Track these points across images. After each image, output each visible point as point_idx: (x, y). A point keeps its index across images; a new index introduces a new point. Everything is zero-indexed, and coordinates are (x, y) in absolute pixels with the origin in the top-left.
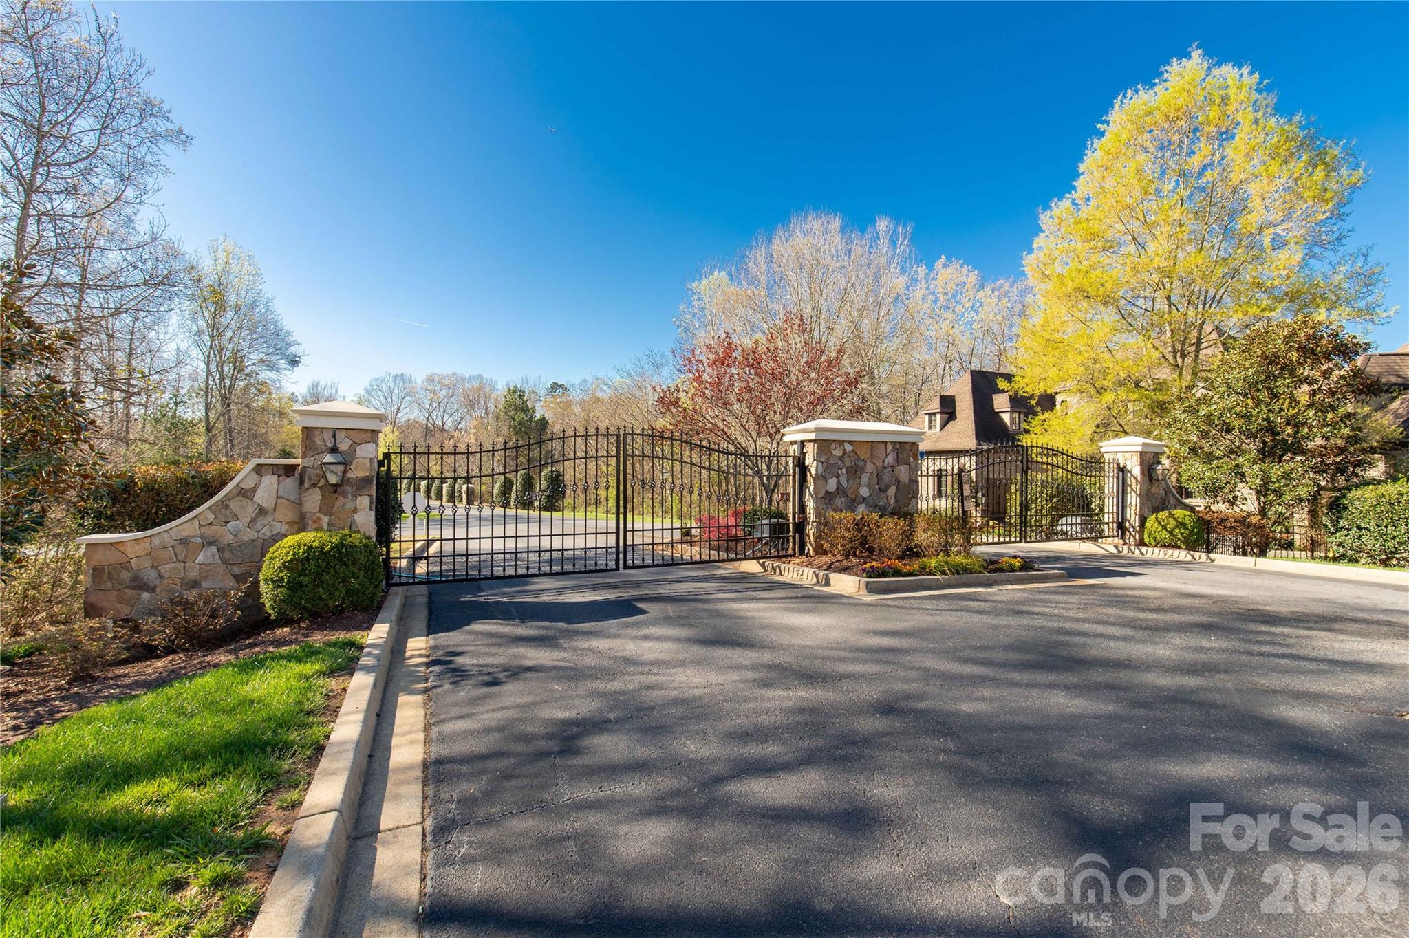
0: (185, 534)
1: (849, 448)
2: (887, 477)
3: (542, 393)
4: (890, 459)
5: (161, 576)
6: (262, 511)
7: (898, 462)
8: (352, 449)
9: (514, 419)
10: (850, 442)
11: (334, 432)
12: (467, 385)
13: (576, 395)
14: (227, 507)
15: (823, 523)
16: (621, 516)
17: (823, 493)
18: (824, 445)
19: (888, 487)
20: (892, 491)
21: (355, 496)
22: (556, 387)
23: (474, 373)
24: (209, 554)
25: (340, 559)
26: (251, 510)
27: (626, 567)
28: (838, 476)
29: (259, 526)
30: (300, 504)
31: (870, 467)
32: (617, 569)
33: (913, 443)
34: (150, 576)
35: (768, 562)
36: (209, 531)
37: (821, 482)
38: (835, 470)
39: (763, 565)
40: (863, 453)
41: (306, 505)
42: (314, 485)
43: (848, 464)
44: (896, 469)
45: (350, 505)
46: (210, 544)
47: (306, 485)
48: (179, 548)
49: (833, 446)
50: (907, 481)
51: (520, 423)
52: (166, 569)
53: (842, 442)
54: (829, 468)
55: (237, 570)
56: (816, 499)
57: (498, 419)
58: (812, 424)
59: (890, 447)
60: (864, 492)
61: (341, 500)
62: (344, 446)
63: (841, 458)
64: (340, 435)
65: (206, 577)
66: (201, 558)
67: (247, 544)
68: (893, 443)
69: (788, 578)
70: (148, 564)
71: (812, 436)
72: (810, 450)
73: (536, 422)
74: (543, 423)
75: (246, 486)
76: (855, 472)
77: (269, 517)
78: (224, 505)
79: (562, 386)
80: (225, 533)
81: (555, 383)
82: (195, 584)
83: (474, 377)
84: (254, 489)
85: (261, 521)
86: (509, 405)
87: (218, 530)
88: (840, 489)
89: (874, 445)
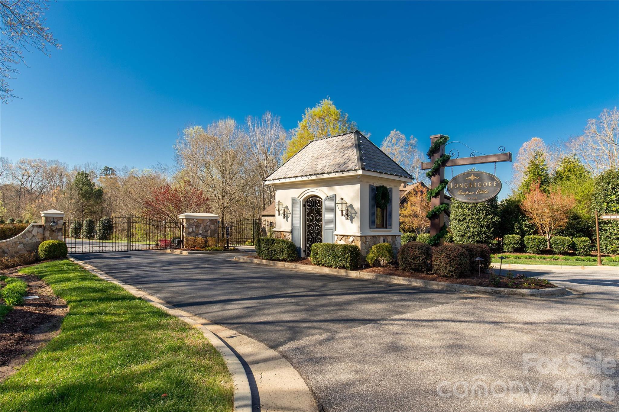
0: (15, 241)
1: (196, 221)
2: (207, 228)
3: (98, 172)
4: (208, 223)
5: (9, 251)
6: (34, 236)
7: (211, 224)
8: (57, 222)
9: (82, 190)
10: (196, 219)
11: (53, 218)
12: (48, 167)
13: (120, 175)
14: (25, 235)
15: (187, 240)
16: (129, 238)
17: (188, 232)
18: (188, 220)
19: (208, 231)
20: (209, 232)
21: (58, 232)
22: (107, 169)
23: (53, 159)
24: (21, 246)
25: (59, 246)
26: (31, 236)
27: (130, 251)
28: (192, 228)
29: (33, 239)
30: (44, 234)
31: (202, 225)
32: (128, 251)
33: (216, 219)
34: (7, 251)
35: (172, 250)
36: (21, 240)
37: (187, 229)
38: (191, 226)
39: (171, 251)
40: (200, 222)
41: (46, 234)
42: (48, 230)
43: (195, 225)
44: (211, 226)
45: (57, 235)
46: (21, 243)
47: (46, 230)
48: (14, 244)
49: (191, 220)
50: (214, 229)
51: (85, 191)
52: (10, 249)
53: (193, 219)
54: (190, 226)
55: (28, 249)
56: (186, 234)
57: (71, 189)
58: (185, 214)
59: (208, 220)
60: (201, 232)
61: (54, 233)
62: (55, 221)
63: (193, 223)
64: (55, 218)
65: (20, 251)
66: (19, 246)
67: (30, 243)
68: (209, 219)
69: (175, 253)
70: (6, 248)
71: (184, 217)
72: (184, 221)
73: (95, 192)
74: (100, 193)
75: (30, 230)
76: (197, 227)
77: (36, 237)
78: (24, 234)
79: (111, 169)
80: (25, 241)
81: (106, 167)
82: (17, 252)
83: (52, 161)
84: (32, 231)
85: (34, 238)
86: (78, 182)
87: (23, 240)
88: (193, 231)
89: (203, 220)
